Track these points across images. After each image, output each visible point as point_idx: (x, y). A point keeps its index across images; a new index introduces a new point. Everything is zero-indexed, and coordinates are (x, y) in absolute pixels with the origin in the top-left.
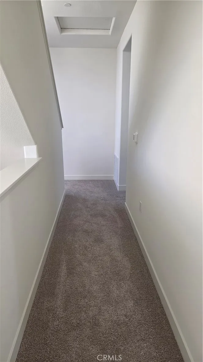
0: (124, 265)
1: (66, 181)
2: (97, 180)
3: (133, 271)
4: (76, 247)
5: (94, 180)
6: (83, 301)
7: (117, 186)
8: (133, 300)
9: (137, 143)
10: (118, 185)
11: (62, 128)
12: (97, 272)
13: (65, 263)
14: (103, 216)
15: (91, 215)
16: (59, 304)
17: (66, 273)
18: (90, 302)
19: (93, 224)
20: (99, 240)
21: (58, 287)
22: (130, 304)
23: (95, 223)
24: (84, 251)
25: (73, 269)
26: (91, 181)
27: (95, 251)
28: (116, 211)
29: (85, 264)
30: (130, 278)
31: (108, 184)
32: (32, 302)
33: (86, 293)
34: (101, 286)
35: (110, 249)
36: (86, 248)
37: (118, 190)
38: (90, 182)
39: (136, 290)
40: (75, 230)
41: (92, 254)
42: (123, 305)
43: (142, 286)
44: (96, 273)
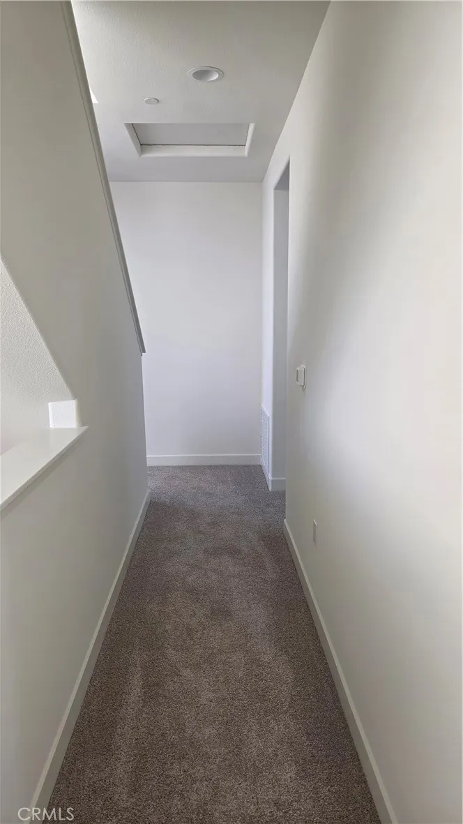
0: (277, 674)
1: (152, 468)
2: (223, 466)
3: (298, 689)
4: (167, 631)
5: (216, 467)
6: (176, 766)
7: (267, 479)
8: (296, 763)
9: (303, 388)
10: (269, 477)
11: (143, 354)
12: (214, 692)
13: (139, 671)
14: (233, 552)
15: (205, 551)
16: (121, 776)
17: (139, 697)
18: (193, 768)
19: (209, 573)
20: (221, 612)
21: (119, 731)
22: (289, 773)
23: (214, 571)
24: (184, 641)
25: (158, 685)
26: (210, 467)
27: (211, 639)
28: (263, 541)
29: (186, 672)
30: (290, 707)
31: (248, 474)
32: (58, 770)
33: (185, 746)
34: (221, 728)
35: (247, 635)
36: (190, 631)
37: (270, 488)
38: (208, 471)
39: (304, 739)
40: (168, 588)
41: (205, 648)
42: (272, 777)
43: (318, 728)
44: (211, 695)
